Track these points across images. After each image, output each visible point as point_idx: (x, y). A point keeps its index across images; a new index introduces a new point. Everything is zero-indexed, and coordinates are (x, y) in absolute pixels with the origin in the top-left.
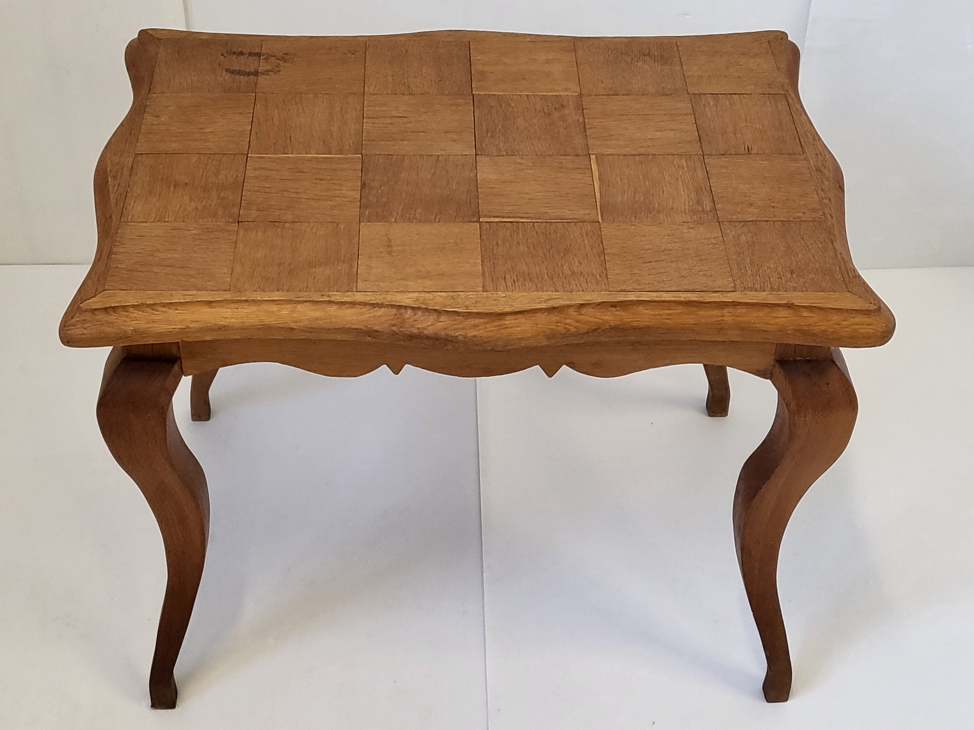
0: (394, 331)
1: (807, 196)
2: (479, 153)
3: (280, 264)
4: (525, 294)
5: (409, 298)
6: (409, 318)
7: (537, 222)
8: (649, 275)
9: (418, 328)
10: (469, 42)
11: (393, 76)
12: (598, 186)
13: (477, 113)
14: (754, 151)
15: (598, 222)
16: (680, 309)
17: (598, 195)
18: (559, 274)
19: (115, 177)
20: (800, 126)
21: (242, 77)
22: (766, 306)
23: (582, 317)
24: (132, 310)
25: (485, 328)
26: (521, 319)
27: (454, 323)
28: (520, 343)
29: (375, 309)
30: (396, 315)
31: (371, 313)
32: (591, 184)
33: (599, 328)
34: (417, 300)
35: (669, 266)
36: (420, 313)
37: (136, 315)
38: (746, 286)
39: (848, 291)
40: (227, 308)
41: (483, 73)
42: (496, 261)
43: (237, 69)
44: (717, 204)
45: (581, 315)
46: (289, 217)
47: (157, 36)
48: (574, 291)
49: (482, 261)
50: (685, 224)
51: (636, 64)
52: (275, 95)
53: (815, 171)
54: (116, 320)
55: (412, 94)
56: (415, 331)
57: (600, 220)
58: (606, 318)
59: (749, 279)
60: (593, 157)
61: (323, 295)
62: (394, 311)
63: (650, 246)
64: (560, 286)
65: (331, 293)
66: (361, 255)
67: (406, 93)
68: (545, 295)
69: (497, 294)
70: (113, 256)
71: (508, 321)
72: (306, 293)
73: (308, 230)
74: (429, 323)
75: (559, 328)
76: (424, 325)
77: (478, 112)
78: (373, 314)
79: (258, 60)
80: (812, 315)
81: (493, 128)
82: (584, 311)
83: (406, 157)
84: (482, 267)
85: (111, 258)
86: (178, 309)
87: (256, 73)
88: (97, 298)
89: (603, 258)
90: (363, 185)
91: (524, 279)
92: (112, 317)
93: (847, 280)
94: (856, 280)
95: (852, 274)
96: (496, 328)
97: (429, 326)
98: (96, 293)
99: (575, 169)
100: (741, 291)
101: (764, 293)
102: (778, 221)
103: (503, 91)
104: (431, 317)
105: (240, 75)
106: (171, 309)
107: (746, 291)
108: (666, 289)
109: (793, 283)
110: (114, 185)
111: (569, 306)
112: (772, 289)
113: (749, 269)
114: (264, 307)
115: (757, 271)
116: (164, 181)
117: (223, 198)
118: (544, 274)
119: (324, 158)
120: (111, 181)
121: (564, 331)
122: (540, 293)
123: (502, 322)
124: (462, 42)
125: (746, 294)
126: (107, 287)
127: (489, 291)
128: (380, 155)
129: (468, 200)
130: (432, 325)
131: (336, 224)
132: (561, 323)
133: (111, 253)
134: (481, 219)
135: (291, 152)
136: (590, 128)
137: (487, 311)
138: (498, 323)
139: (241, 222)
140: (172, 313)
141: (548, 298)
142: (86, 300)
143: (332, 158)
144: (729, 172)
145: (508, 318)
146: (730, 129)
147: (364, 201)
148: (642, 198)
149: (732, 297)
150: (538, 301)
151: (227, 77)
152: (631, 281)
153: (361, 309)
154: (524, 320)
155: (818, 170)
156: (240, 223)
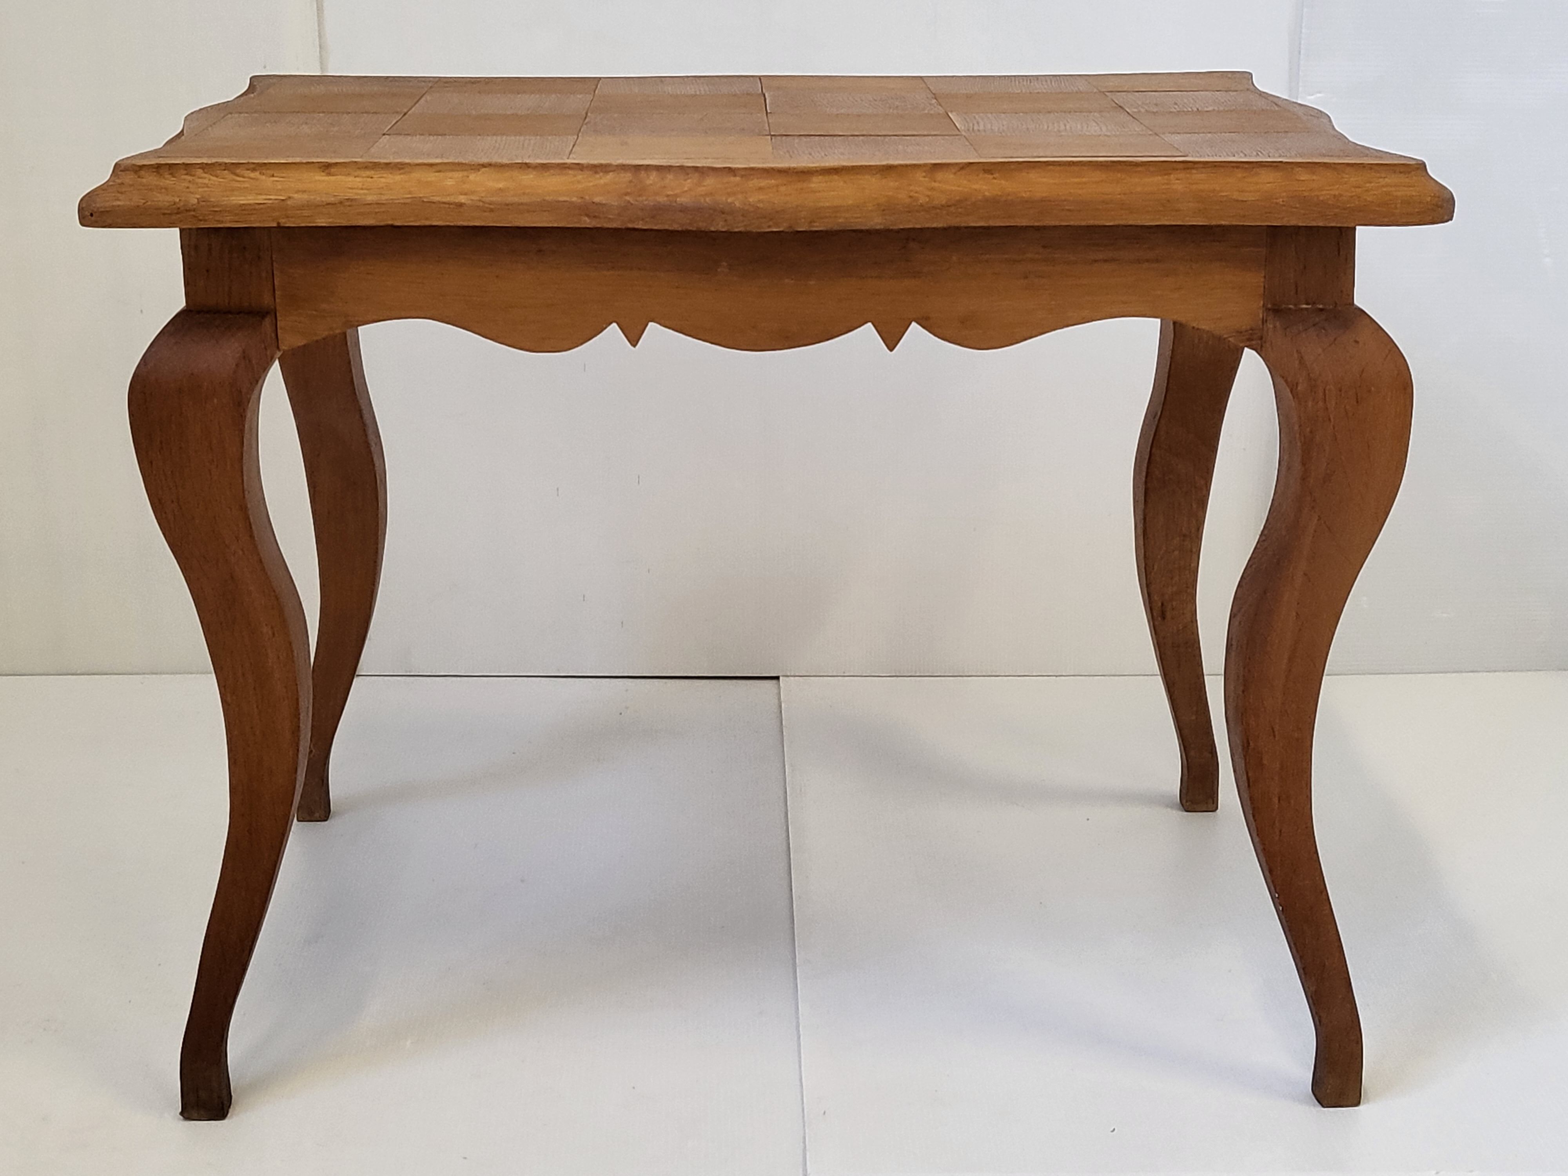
0: (629, 202)
5: (654, 162)
6: (652, 184)
9: (668, 196)
16: (1098, 175)
22: (1237, 167)
23: (936, 185)
24: (199, 172)
26: (837, 181)
28: (836, 217)
29: (598, 176)
30: (631, 182)
31: (590, 182)
33: (966, 200)
36: (670, 177)
37: (206, 181)
40: (355, 177)
49: (774, 148)
54: (174, 186)
56: (662, 199)
58: (976, 186)
62: (628, 176)
71: (816, 183)
74: (686, 189)
75: (900, 196)
76: (677, 192)
78: (594, 182)
80: (1314, 177)
82: (940, 175)
86: (275, 175)
92: (168, 181)
97: (685, 192)
104: (688, 179)
106: (263, 174)
108: (1073, 156)
114: (417, 175)
121: (908, 201)
123: (805, 185)
130: (690, 190)
132: (903, 189)
137: (780, 167)
138: (799, 185)
140: (266, 181)
145: (815, 179)
149: (1182, 159)
153: (575, 176)
154: (841, 184)
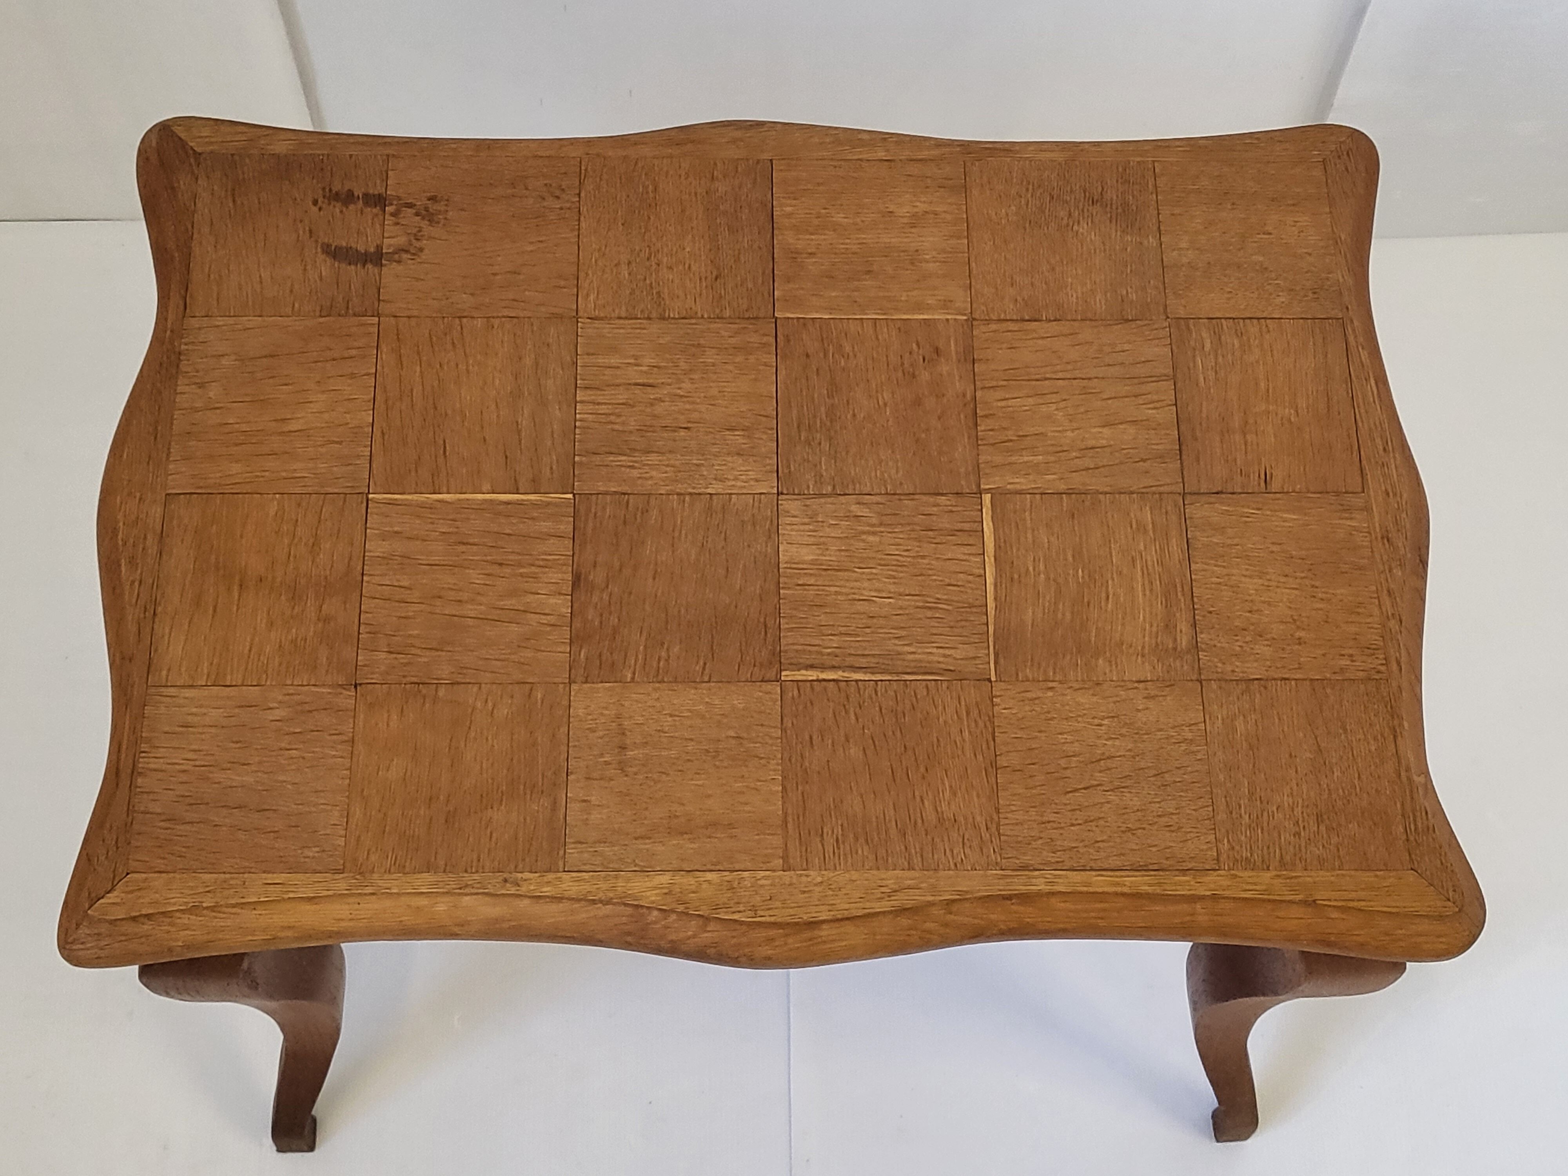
0: (631, 945)
1: (1360, 610)
2: (785, 492)
3: (430, 799)
4: (855, 875)
5: (655, 888)
6: (655, 923)
7: (882, 681)
8: (1073, 825)
9: (672, 942)
10: (771, 160)
11: (629, 263)
12: (992, 580)
13: (782, 373)
14: (1275, 486)
15: (989, 680)
17: (991, 604)
18: (916, 823)
19: (132, 561)
20: (1362, 411)
21: (353, 267)
22: (1269, 902)
24: (178, 914)
25: (786, 944)
26: (848, 927)
27: (734, 934)
32: (980, 576)
33: (981, 935)
34: (669, 893)
35: (1108, 802)
36: (673, 918)
38: (1238, 857)
39: (1412, 869)
40: (341, 904)
41: (794, 255)
42: (807, 787)
43: (344, 244)
44: (1201, 633)
45: (951, 913)
46: (444, 671)
47: (191, 144)
48: (941, 866)
49: (784, 788)
50: (1141, 685)
51: (1075, 227)
52: (413, 322)
53: (1379, 538)
54: (153, 931)
55: (664, 319)
56: (665, 945)
57: (993, 679)
58: (992, 917)
59: (1243, 838)
60: (987, 498)
61: (505, 881)
63: (1076, 748)
64: (916, 853)
65: (519, 875)
66: (572, 773)
67: (654, 315)
68: (890, 878)
69: (807, 876)
70: (139, 780)
71: (826, 931)
72: (476, 876)
73: (479, 705)
74: (690, 933)
76: (682, 935)
77: (784, 372)
78: (592, 914)
79: (381, 218)
80: (1345, 916)
81: (811, 416)
83: (653, 501)
84: (784, 803)
85: (137, 787)
86: (256, 908)
87: (376, 258)
88: (115, 893)
89: (994, 779)
90: (577, 580)
91: (857, 839)
92: (145, 927)
93: (1412, 838)
94: (1427, 839)
95: (1422, 823)
96: (805, 944)
97: (689, 938)
98: (114, 878)
99: (953, 533)
100: (1229, 869)
101: (1268, 875)
102: (1305, 680)
103: (830, 310)
104: (693, 922)
105: (350, 264)
106: (245, 909)
107: (1238, 869)
108: (1099, 864)
109: (1319, 849)
110: (133, 582)
111: (931, 904)
112: (1283, 864)
113: (1245, 813)
114: (405, 900)
115: (1260, 816)
116: (221, 572)
117: (327, 620)
118: (890, 821)
119: (508, 503)
120: (126, 572)
122: (883, 874)
123: (815, 934)
124: (758, 162)
125: (1236, 876)
126: (133, 864)
127: (794, 870)
128: (606, 493)
129: (762, 620)
130: (694, 936)
131: (528, 686)
132: (916, 929)
133: (135, 773)
134: (783, 673)
135: (445, 489)
136: (986, 416)
137: (788, 919)
139: (360, 684)
140: (247, 915)
141: (896, 887)
142: (99, 900)
143: (519, 503)
144: (1229, 542)
146: (1236, 422)
147: (577, 624)
148: (1068, 616)
149: (1212, 886)
150: (878, 893)
151: (325, 267)
152: (1040, 842)
155: (1386, 538)
156: (358, 688)
